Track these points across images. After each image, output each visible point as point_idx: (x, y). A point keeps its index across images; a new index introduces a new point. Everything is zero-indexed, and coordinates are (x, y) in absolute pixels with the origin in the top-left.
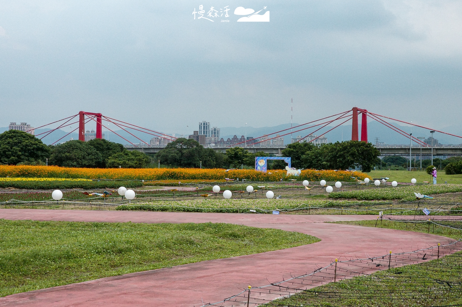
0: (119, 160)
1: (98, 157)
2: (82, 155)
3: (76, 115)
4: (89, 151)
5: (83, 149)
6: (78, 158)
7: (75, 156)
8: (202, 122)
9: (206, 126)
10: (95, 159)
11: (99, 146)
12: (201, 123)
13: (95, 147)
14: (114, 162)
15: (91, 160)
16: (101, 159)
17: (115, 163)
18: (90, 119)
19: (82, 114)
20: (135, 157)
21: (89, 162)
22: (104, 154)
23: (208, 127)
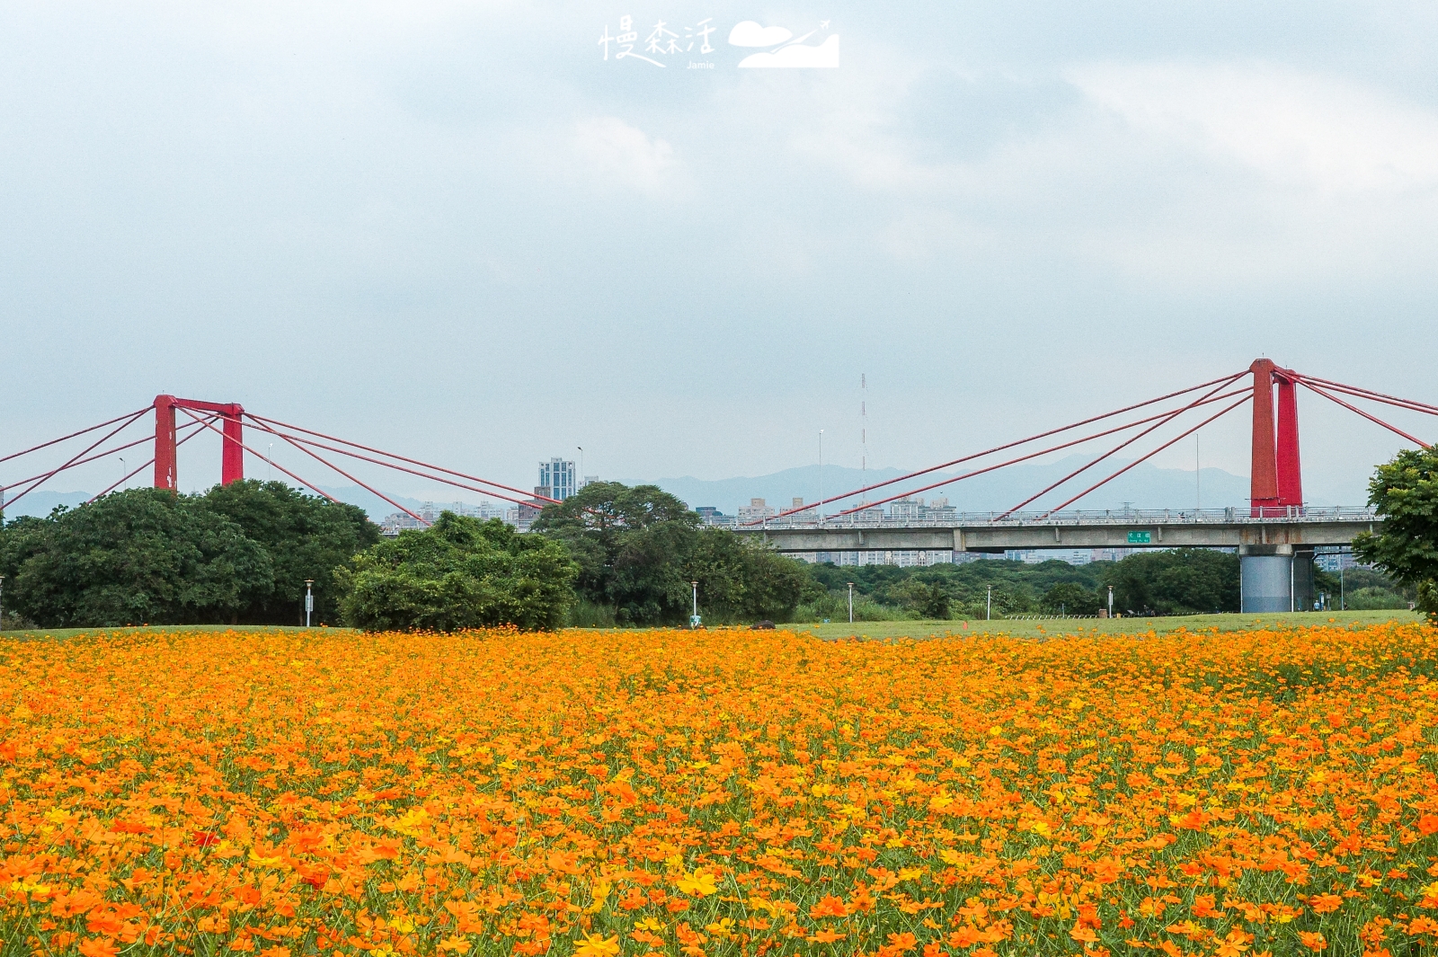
0: (419, 574)
1: (253, 566)
2: (174, 559)
3: (143, 412)
4: (211, 539)
5: (177, 528)
6: (155, 573)
7: (141, 565)
8: (549, 461)
9: (564, 475)
10: (238, 574)
11: (256, 515)
12: (548, 465)
13: (235, 518)
14: (392, 587)
15: (218, 581)
16: (266, 576)
17: (394, 589)
18: (200, 425)
19: (166, 408)
20: (515, 555)
21: (211, 593)
22: (279, 553)
23: (570, 476)
